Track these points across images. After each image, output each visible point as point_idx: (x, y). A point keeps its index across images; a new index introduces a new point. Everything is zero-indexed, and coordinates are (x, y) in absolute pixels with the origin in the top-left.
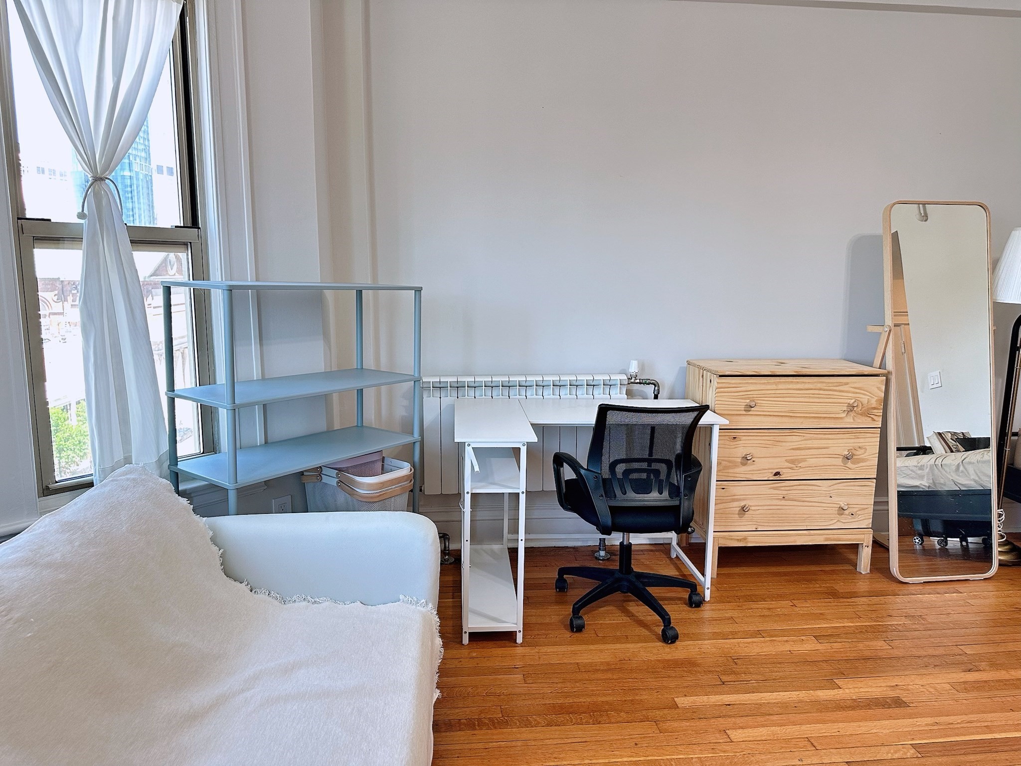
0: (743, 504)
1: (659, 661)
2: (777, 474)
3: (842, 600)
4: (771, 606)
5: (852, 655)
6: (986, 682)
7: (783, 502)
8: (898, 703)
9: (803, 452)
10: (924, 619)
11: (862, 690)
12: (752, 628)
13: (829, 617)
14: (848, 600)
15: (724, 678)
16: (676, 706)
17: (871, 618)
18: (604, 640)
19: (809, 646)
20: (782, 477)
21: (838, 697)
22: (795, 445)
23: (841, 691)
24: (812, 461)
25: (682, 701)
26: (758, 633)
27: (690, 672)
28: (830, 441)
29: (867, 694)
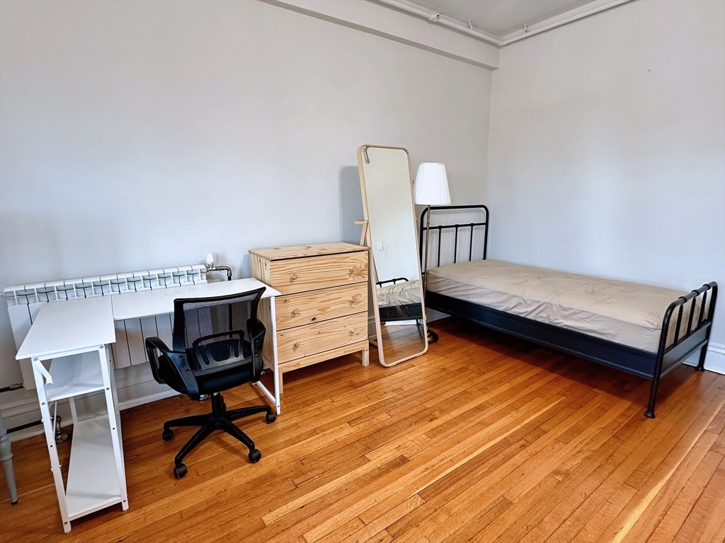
0: (295, 342)
1: (248, 482)
2: (314, 319)
3: (358, 389)
4: (319, 406)
5: (371, 430)
6: (441, 426)
7: (319, 336)
8: (403, 460)
9: (328, 303)
10: (402, 390)
11: (382, 457)
12: (310, 428)
13: (353, 404)
14: (362, 388)
15: (297, 481)
16: (264, 526)
17: (376, 398)
18: (204, 478)
19: (347, 432)
20: (317, 320)
21: (370, 470)
22: (322, 299)
23: (370, 463)
24: (333, 307)
25: (269, 518)
26: (315, 432)
27: (271, 485)
28: (341, 294)
29: (386, 460)
